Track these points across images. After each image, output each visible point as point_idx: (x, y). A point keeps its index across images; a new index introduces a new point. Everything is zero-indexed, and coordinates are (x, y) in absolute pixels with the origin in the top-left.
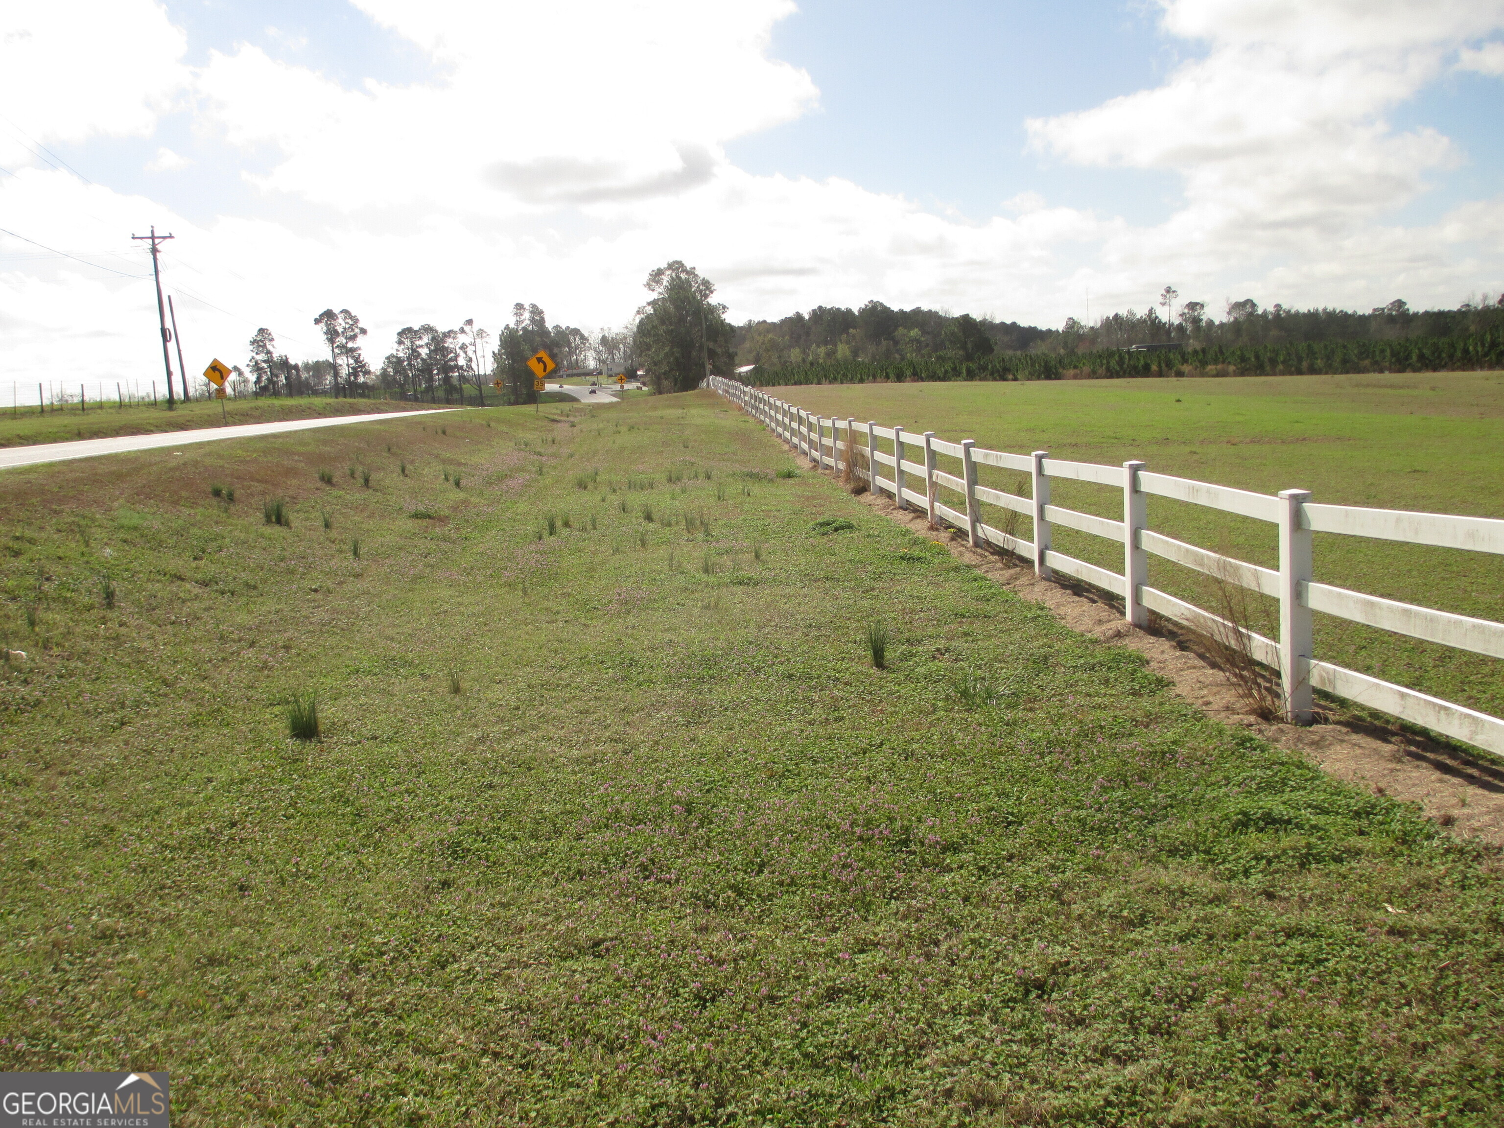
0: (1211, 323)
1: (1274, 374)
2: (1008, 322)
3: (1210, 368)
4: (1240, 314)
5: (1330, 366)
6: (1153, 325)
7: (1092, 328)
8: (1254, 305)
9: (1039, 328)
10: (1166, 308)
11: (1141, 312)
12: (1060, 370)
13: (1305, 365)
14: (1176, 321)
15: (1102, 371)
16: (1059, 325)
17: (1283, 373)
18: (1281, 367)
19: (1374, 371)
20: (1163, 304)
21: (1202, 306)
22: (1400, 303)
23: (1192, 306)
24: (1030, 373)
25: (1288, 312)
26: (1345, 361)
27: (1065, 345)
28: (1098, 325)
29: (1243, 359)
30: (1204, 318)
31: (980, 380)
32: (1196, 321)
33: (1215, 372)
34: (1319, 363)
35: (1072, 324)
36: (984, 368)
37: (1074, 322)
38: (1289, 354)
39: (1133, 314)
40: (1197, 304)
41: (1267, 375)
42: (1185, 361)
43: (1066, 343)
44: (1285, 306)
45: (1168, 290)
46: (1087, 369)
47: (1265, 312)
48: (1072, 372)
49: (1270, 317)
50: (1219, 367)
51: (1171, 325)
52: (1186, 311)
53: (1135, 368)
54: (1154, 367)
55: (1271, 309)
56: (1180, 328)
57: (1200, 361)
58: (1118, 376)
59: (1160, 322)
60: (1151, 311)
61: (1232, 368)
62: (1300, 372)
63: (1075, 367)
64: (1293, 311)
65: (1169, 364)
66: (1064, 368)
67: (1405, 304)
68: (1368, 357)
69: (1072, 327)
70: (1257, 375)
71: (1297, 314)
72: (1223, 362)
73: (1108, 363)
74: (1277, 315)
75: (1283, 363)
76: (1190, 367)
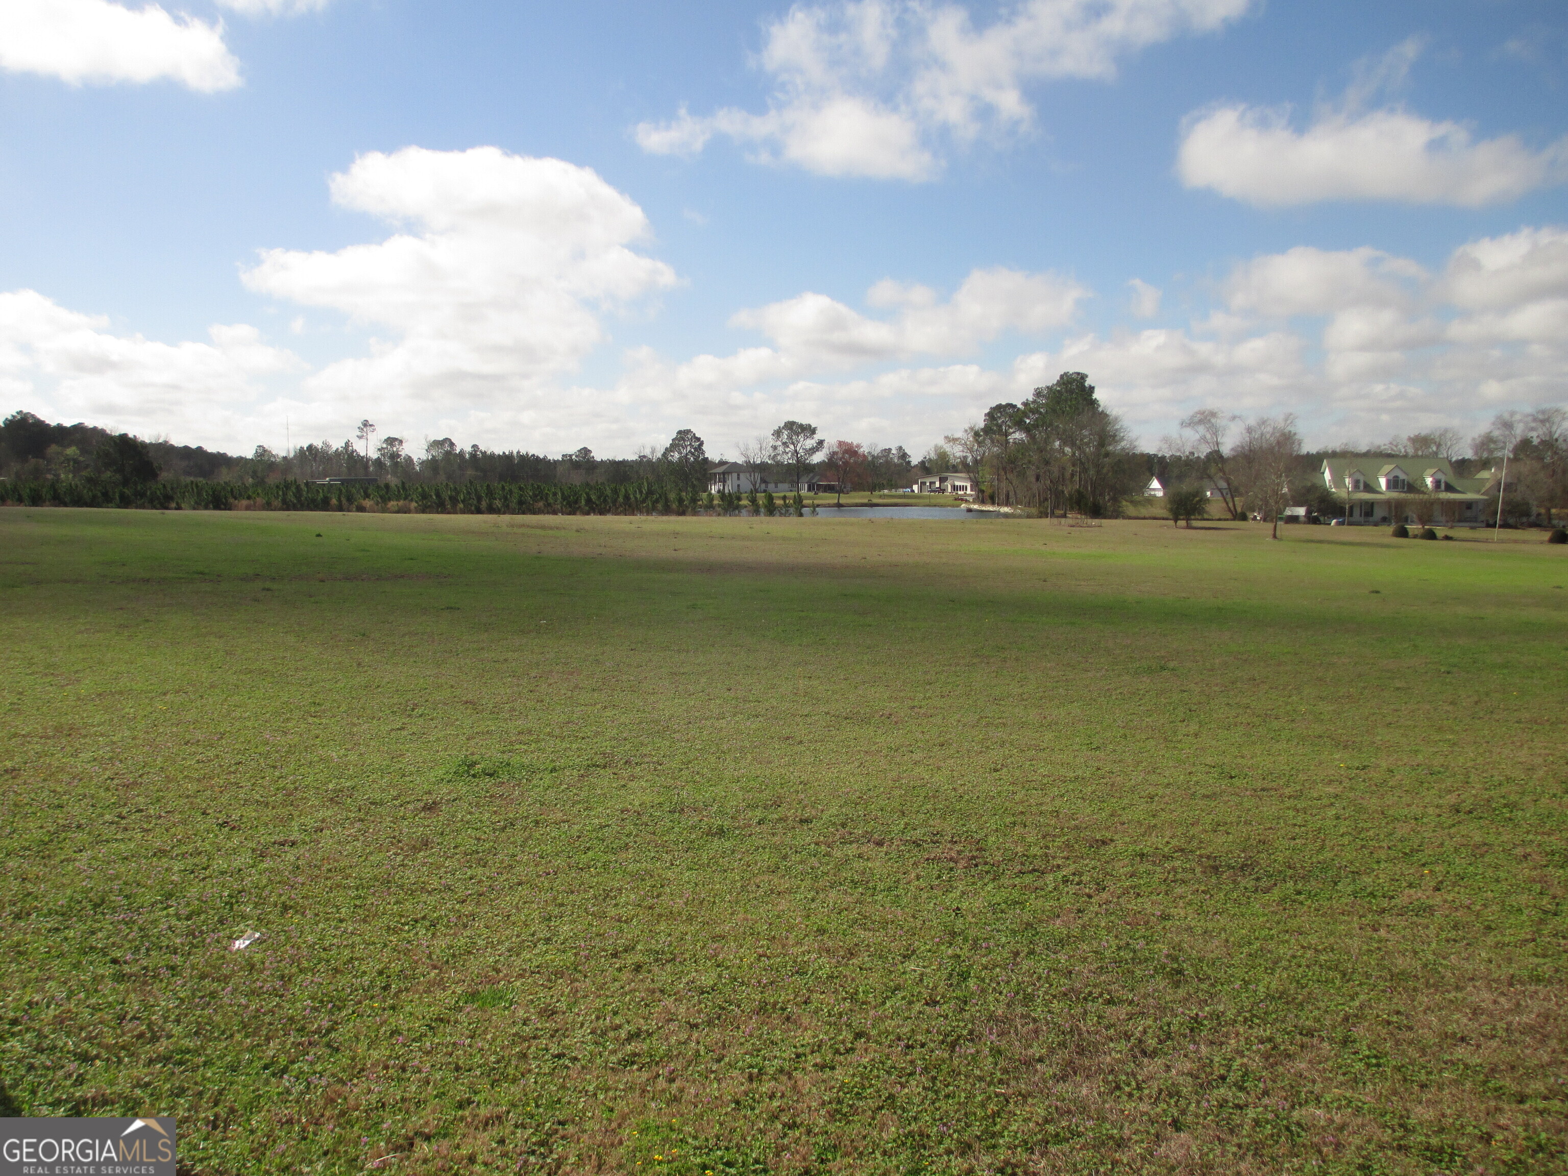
0: (409, 459)
1: (455, 513)
2: (193, 445)
3: (392, 504)
4: (437, 453)
5: (508, 506)
6: (349, 457)
7: (285, 458)
8: (452, 444)
9: (229, 454)
10: (363, 442)
11: (337, 444)
12: (231, 500)
13: (484, 504)
14: (374, 455)
15: (277, 503)
16: (249, 453)
17: (463, 512)
18: (461, 506)
19: (548, 513)
20: (360, 437)
21: (401, 442)
22: (585, 451)
23: (391, 441)
24: (196, 502)
25: (484, 453)
26: (521, 503)
27: (254, 474)
28: (292, 455)
29: (424, 496)
30: (403, 453)
31: (137, 508)
32: (394, 456)
33: (396, 508)
34: (498, 503)
35: (262, 453)
36: (143, 495)
37: (265, 451)
38: (469, 493)
39: (329, 446)
40: (396, 439)
41: (449, 513)
42: (367, 496)
43: (255, 472)
44: (482, 448)
45: (366, 424)
46: (260, 501)
47: (462, 451)
48: (245, 502)
49: (467, 456)
50: (401, 503)
51: (368, 460)
52: (385, 446)
53: (314, 501)
54: (334, 501)
55: (468, 449)
56: (378, 462)
57: (381, 497)
58: (295, 508)
59: (359, 455)
60: (347, 444)
61: (414, 505)
62: (479, 511)
63: (249, 498)
64: (489, 453)
65: (350, 500)
66: (236, 498)
67: (590, 451)
68: (542, 498)
69: (262, 455)
70: (438, 513)
71: (492, 456)
72: (405, 499)
73: (284, 494)
74: (473, 455)
75: (463, 501)
76: (372, 502)
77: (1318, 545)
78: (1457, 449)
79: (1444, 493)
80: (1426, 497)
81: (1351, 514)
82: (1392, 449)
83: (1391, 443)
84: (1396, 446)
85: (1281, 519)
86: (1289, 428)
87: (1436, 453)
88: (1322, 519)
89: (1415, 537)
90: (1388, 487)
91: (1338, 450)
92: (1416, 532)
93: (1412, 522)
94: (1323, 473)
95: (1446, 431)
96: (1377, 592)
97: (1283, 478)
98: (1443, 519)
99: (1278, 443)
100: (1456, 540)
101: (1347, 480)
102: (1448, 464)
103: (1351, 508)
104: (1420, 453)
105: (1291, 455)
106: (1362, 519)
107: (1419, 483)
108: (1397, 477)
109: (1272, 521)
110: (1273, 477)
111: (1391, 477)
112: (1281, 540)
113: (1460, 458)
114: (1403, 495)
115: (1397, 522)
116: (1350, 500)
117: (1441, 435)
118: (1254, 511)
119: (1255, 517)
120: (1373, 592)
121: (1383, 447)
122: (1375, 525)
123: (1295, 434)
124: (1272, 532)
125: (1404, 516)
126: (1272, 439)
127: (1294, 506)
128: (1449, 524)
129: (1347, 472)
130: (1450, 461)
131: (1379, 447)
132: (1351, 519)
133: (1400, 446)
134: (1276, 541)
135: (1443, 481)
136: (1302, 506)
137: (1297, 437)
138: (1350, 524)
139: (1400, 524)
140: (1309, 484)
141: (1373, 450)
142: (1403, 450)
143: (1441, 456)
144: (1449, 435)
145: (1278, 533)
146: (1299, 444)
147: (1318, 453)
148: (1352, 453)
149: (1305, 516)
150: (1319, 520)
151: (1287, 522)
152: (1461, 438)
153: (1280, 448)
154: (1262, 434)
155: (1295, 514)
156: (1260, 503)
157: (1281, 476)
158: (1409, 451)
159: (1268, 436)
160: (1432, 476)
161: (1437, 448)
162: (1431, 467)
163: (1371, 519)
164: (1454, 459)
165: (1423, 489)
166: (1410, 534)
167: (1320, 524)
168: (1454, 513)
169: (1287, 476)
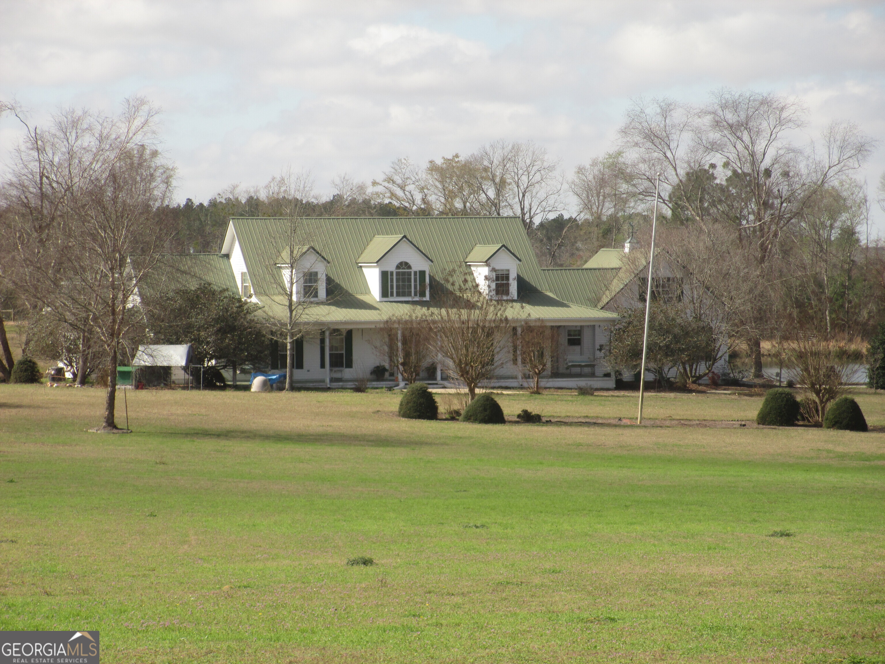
77: (223, 443)
78: (542, 195)
79: (517, 305)
80: (476, 314)
81: (298, 363)
82: (393, 195)
83: (390, 180)
84: (402, 188)
85: (125, 375)
86: (138, 139)
87: (496, 205)
88: (227, 374)
89: (454, 416)
90: (385, 292)
91: (263, 196)
92: (456, 406)
93: (445, 378)
94: (227, 256)
95: (516, 149)
96: (367, 562)
97: (128, 270)
98: (518, 370)
99: (113, 177)
100: (549, 422)
101: (286, 274)
102: (523, 232)
103: (298, 345)
104: (458, 204)
105: (147, 206)
106: (326, 374)
107: (458, 280)
108: (404, 265)
109: (102, 382)
110: (103, 267)
111: (391, 267)
112: (128, 431)
113: (552, 216)
114: (421, 312)
115: (408, 381)
116: (294, 324)
117: (504, 161)
118: (56, 357)
119: (60, 372)
120: (354, 563)
121: (370, 190)
122: (359, 389)
123: (155, 154)
124: (102, 411)
125: (425, 363)
126: (96, 166)
127: (157, 342)
128: (532, 383)
129: (285, 254)
130: (528, 226)
131: (361, 188)
132: (299, 375)
133: (410, 187)
134: (113, 437)
135: (513, 275)
136: (177, 342)
137: (159, 161)
138: (295, 387)
139: (418, 384)
140: (193, 286)
141: (347, 196)
142: (418, 197)
143: (506, 212)
144: (524, 161)
145: (119, 414)
146: (167, 182)
147: (213, 204)
148: (297, 202)
149: (185, 369)
150: (222, 379)
151: (140, 386)
152: (551, 168)
153: (118, 188)
154: (71, 154)
155: (162, 362)
156: (72, 335)
157: (122, 263)
158: (432, 198)
159: (87, 159)
160: (487, 262)
161: (499, 192)
162: (486, 241)
163: (347, 373)
164: (537, 221)
165: (467, 295)
166: (442, 409)
167: (224, 388)
168: (541, 355)
169: (136, 265)
